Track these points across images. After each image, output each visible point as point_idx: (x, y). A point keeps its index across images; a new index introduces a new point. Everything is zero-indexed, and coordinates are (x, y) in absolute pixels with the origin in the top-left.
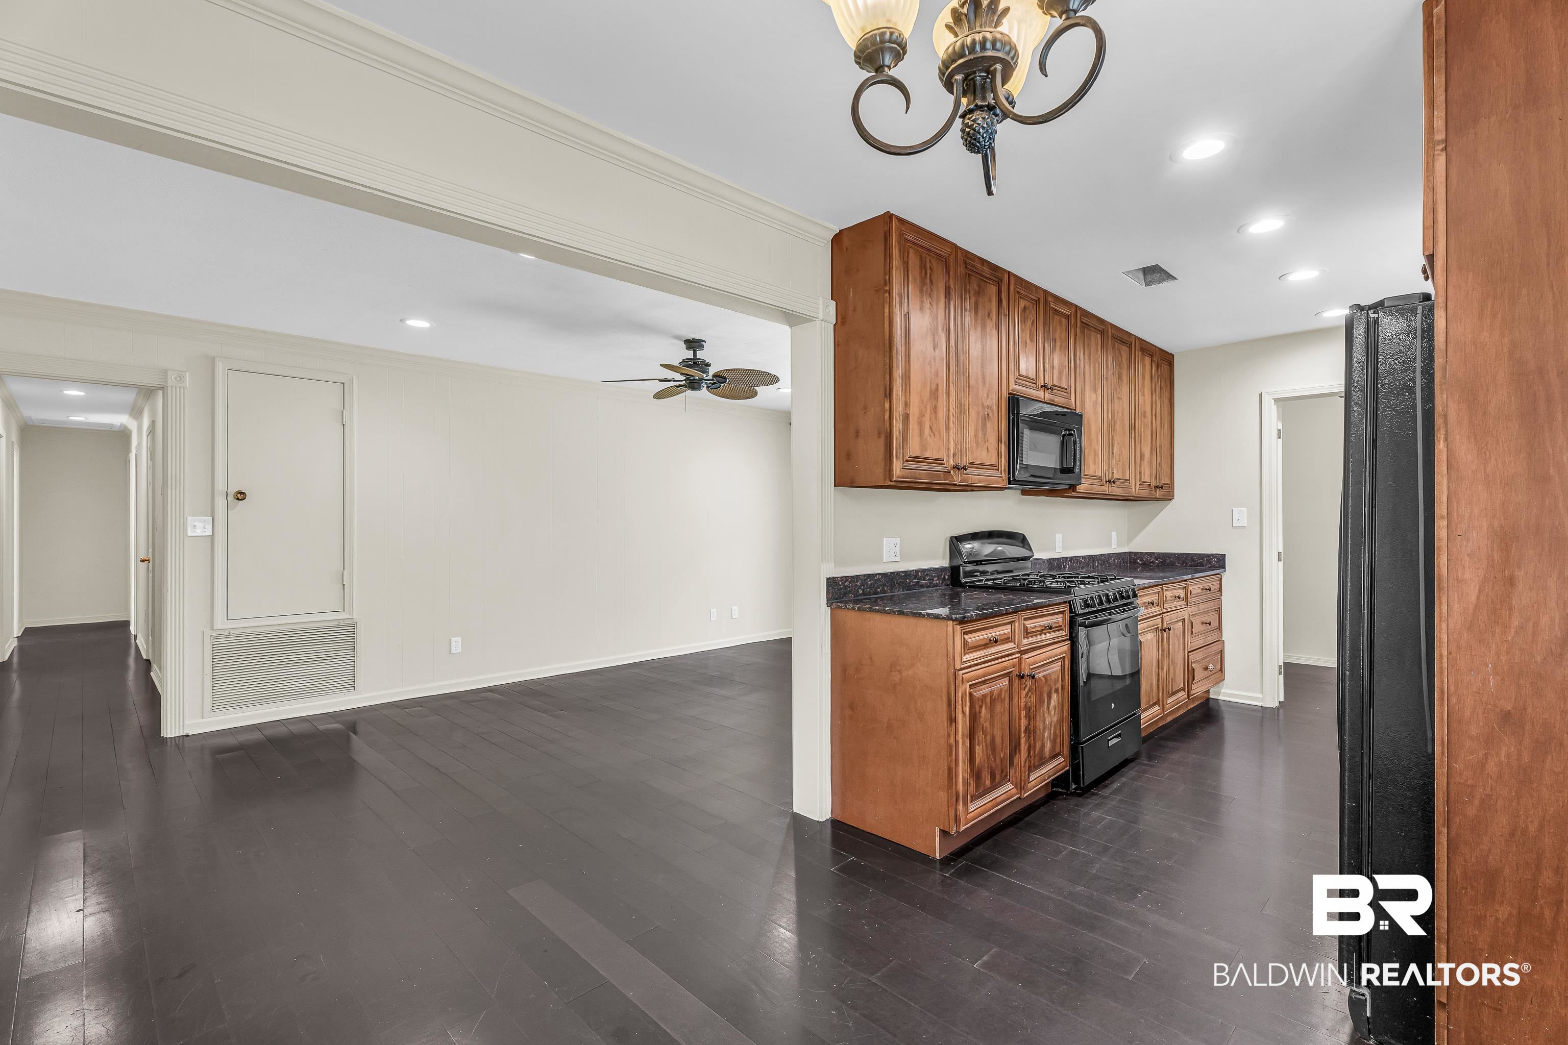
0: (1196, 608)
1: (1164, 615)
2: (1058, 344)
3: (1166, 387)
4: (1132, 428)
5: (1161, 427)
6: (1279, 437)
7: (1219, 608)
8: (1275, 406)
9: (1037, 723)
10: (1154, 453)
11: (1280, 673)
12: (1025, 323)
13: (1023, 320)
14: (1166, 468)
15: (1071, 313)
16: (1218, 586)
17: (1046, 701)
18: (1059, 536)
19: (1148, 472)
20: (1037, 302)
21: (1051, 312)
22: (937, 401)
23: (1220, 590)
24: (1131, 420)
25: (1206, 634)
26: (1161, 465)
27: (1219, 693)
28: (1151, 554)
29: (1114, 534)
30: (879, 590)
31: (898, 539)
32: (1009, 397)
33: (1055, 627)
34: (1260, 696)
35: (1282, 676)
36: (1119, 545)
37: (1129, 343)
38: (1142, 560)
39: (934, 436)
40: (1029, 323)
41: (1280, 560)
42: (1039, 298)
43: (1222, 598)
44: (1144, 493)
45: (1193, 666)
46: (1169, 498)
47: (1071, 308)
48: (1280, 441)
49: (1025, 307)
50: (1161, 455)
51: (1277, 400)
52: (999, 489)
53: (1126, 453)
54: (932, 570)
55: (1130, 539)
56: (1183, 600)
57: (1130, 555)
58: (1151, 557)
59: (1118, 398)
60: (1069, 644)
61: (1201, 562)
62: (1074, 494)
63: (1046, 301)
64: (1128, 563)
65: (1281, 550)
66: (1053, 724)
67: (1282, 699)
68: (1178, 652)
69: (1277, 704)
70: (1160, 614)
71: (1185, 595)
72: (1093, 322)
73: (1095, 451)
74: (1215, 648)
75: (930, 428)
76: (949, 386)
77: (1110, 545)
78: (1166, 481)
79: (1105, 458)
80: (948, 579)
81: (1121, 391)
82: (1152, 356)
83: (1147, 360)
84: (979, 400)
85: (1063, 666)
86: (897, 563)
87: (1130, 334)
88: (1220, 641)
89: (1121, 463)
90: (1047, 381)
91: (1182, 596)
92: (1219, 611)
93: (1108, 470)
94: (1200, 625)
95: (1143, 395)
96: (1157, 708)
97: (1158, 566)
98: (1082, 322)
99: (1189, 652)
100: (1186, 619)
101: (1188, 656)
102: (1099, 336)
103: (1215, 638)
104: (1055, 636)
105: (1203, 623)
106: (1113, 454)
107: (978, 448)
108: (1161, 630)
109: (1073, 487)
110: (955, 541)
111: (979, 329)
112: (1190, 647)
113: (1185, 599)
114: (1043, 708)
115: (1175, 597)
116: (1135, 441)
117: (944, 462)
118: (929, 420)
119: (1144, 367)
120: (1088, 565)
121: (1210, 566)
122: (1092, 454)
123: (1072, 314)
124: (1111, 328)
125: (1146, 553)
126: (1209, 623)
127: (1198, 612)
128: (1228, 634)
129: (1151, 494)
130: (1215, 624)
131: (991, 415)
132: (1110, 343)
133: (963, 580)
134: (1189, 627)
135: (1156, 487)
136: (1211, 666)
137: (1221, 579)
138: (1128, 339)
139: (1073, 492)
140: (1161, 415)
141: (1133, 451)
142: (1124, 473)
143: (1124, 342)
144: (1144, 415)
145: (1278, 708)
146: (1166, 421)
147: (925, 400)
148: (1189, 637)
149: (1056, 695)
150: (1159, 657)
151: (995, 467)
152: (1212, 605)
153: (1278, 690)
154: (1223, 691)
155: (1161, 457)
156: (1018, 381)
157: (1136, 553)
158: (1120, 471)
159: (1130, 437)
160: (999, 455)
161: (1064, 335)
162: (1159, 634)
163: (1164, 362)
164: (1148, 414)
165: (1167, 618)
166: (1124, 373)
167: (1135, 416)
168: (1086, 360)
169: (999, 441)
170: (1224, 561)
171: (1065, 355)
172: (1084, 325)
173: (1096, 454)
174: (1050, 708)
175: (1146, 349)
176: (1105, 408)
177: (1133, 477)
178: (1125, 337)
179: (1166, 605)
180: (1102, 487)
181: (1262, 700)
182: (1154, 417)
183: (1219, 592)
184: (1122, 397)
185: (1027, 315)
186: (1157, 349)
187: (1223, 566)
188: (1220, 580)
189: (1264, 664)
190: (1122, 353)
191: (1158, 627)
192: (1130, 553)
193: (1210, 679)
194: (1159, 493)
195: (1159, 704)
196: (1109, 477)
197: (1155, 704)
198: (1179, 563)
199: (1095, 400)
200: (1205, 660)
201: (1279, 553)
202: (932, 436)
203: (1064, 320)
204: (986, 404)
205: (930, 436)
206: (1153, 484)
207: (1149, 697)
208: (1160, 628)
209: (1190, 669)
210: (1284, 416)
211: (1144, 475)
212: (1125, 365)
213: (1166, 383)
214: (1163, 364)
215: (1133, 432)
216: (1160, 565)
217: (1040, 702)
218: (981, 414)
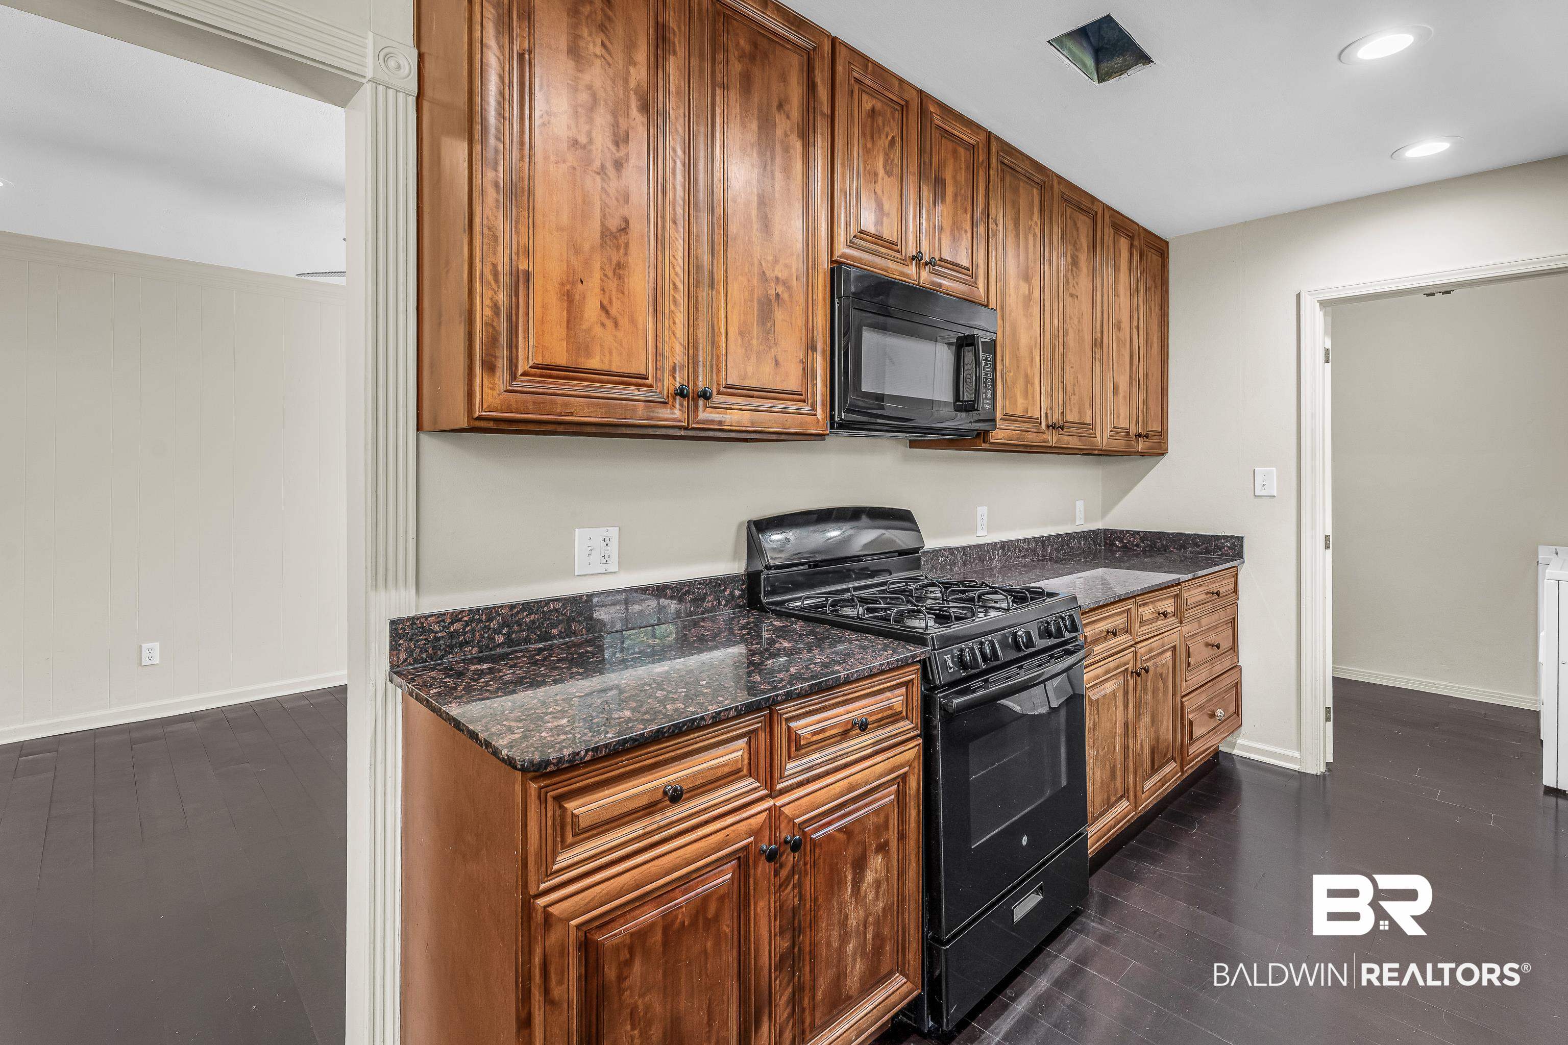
0: (1196, 625)
1: (1139, 646)
2: (950, 190)
3: (1156, 287)
4: (1097, 344)
5: (1147, 346)
6: (1327, 361)
7: (1234, 618)
8: (1322, 313)
9: (822, 935)
10: (1135, 384)
11: (1328, 719)
12: (872, 138)
13: (868, 132)
14: (1155, 408)
15: (978, 143)
16: (1232, 586)
17: (849, 878)
18: (982, 511)
19: (1124, 411)
20: (904, 108)
21: (936, 134)
22: (626, 254)
23: (1236, 591)
24: (1096, 332)
25: (1213, 661)
26: (1146, 402)
27: (1233, 746)
28: (1135, 533)
29: (1080, 505)
30: (555, 631)
31: (614, 532)
32: (832, 270)
33: (873, 722)
34: (1297, 754)
35: (1330, 725)
36: (1086, 519)
37: (1094, 213)
38: (1121, 541)
39: (616, 324)
40: (883, 142)
41: (1327, 547)
42: (907, 102)
43: (1239, 602)
44: (1119, 444)
45: (1190, 716)
46: (1160, 452)
47: (978, 134)
48: (1329, 365)
49: (873, 110)
50: (1147, 387)
51: (1324, 304)
52: (813, 438)
53: (1085, 382)
54: (700, 584)
55: (1105, 512)
56: (1174, 615)
57: (1105, 534)
58: (1134, 537)
59: (1072, 295)
60: (919, 745)
61: (1207, 547)
62: (984, 446)
63: (923, 112)
64: (1102, 545)
65: (1329, 532)
66: (871, 919)
67: (1330, 759)
68: (1164, 702)
69: (1322, 769)
70: (1131, 646)
71: (1176, 607)
72: (1023, 166)
73: (1026, 376)
74: (1227, 681)
75: (603, 307)
76: (664, 227)
77: (1073, 521)
78: (1156, 427)
79: (1047, 387)
80: (740, 597)
81: (1077, 284)
82: (1131, 238)
83: (1124, 243)
84: (752, 265)
85: (901, 795)
86: (611, 576)
87: (1093, 199)
88: (1236, 668)
89: (1076, 397)
90: (925, 248)
91: (1170, 609)
92: (1233, 623)
93: (1051, 408)
94: (1205, 648)
95: (1117, 295)
96: (1124, 804)
97: (1144, 551)
98: (1002, 163)
99: (1183, 697)
100: (1178, 646)
101: (1182, 703)
102: (1035, 191)
103: (1227, 664)
104: (883, 736)
105: (1207, 645)
106: (1062, 382)
107: (749, 358)
108: (1132, 673)
109: (982, 435)
110: (753, 529)
111: (754, 125)
112: (1185, 687)
113: (1178, 613)
114: (839, 896)
115: (1159, 614)
116: (1102, 365)
117: (649, 381)
118: (597, 290)
119: (1118, 254)
120: (1034, 551)
121: (1220, 553)
122: (1021, 381)
123: (980, 145)
124: (1059, 183)
125: (1127, 531)
126: (1216, 646)
127: (1198, 631)
128: (1246, 657)
129: (1129, 446)
130: (1226, 645)
131: (785, 296)
132: (1056, 205)
133: (765, 600)
134: (1183, 656)
135: (1138, 436)
136: (1219, 712)
137: (1237, 574)
138: (1091, 207)
139: (984, 442)
140: (1147, 329)
141: (1099, 380)
142: (1081, 412)
143: (1082, 209)
144: (1118, 326)
145: (1323, 777)
146: (1155, 340)
147: (587, 246)
148: (1183, 672)
149: (880, 857)
150: (1128, 718)
151: (798, 396)
152: (1223, 615)
153: (1325, 746)
154: (1240, 741)
155: (1147, 391)
156: (856, 241)
157: (1113, 532)
158: (1075, 410)
159: (1094, 358)
160: (807, 373)
161: (962, 177)
162: (1127, 680)
163: (1153, 251)
164: (1125, 325)
165: (1142, 648)
166: (1083, 257)
167: (1102, 326)
168: (1010, 226)
169: (811, 347)
170: (1242, 546)
171: (966, 212)
172: (1004, 167)
173: (1028, 381)
174: (864, 886)
175: (1121, 227)
176: (1047, 308)
177: (1098, 421)
178: (1086, 203)
179: (1143, 628)
180: (1041, 435)
181: (1300, 761)
182: (1135, 330)
183: (1234, 594)
184: (1078, 294)
185: (878, 126)
186: (1141, 230)
187: (1239, 555)
188: (1236, 576)
189: (1303, 707)
190: (1079, 225)
191: (1127, 669)
192: (1105, 531)
193: (1219, 730)
194: (1142, 445)
195: (1128, 797)
196: (1056, 418)
197: (1122, 797)
198: (1174, 548)
199: (1027, 292)
200: (1211, 703)
201: (1327, 538)
202: (609, 323)
203: (961, 151)
204: (769, 274)
205: (603, 325)
206: (1133, 430)
207: (1108, 792)
208: (1130, 670)
209: (1186, 723)
210: (1335, 328)
211: (1118, 417)
212: (1085, 245)
213: (1154, 281)
214: (1150, 253)
215: (1098, 351)
216: (1147, 549)
217: (831, 887)
218: (757, 293)
